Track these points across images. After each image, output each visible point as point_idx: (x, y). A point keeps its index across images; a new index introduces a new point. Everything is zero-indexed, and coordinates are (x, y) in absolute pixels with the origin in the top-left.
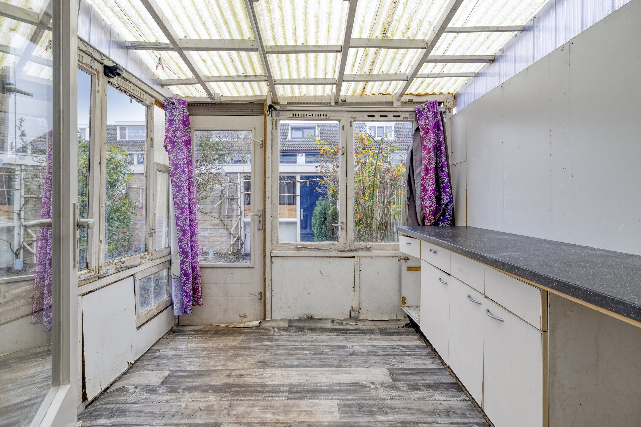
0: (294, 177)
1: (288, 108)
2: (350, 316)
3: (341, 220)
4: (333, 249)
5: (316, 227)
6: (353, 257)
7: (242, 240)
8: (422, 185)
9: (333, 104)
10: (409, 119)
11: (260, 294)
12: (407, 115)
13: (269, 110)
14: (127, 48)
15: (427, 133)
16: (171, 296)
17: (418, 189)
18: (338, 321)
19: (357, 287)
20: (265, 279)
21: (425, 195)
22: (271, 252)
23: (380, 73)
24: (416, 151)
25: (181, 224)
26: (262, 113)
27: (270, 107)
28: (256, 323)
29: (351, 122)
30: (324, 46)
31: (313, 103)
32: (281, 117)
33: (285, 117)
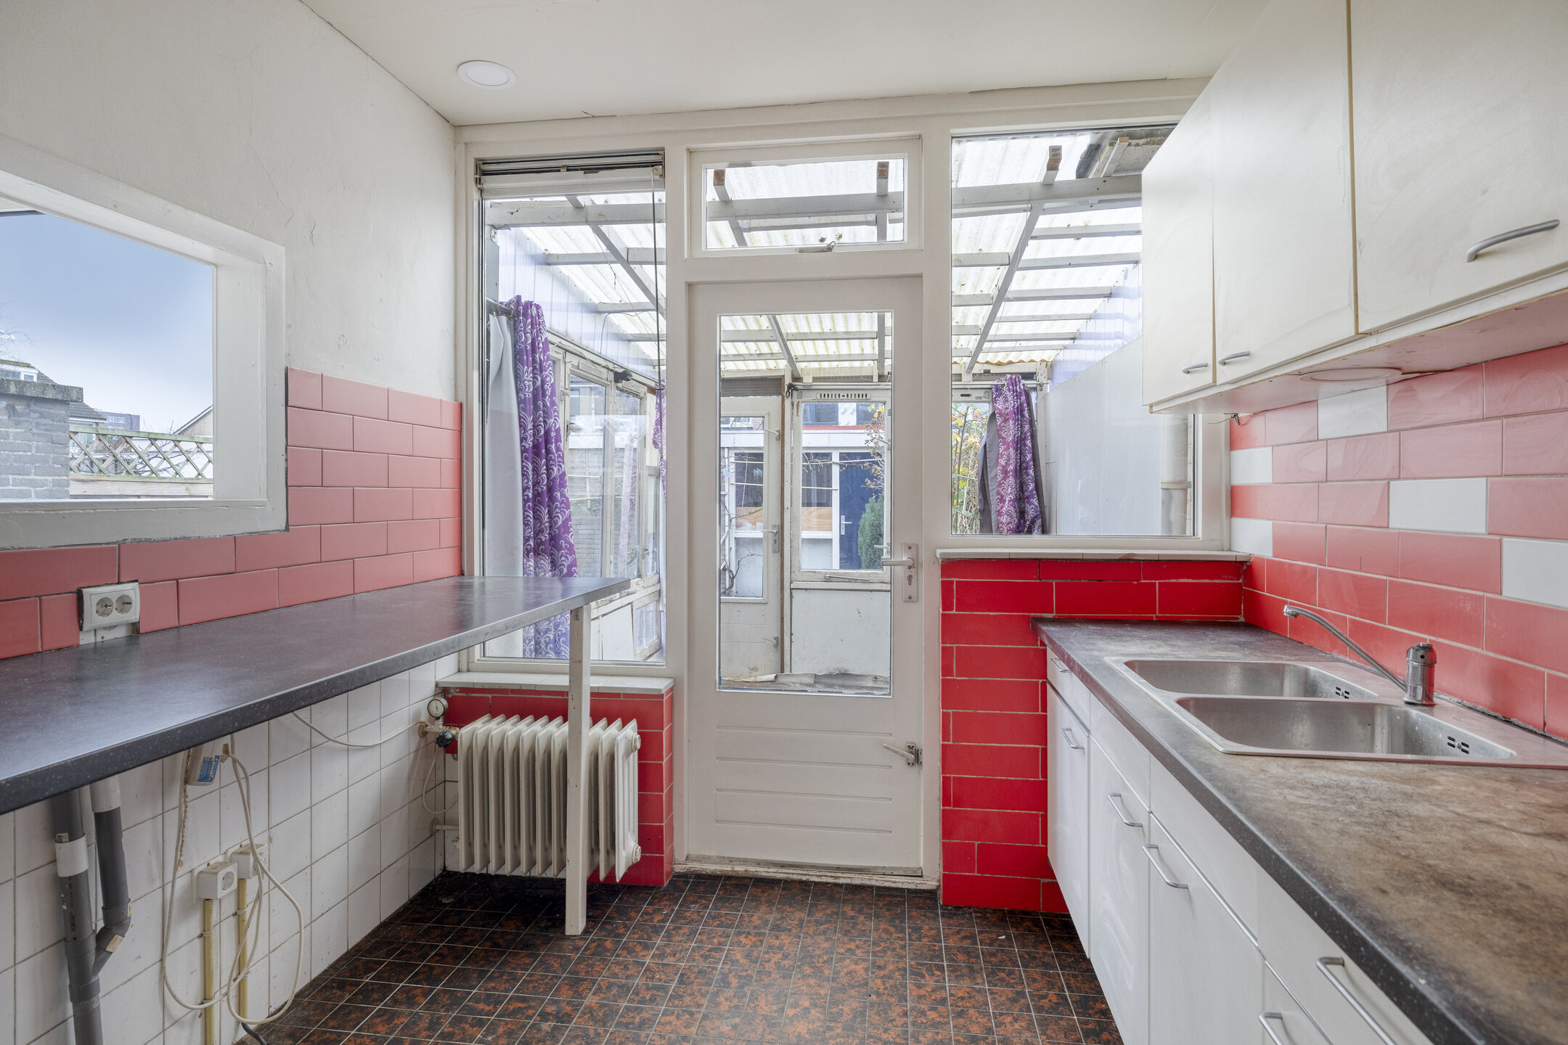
0: (828, 456)
1: (813, 387)
4: (874, 580)
5: (864, 550)
7: (731, 572)
8: (998, 493)
9: (875, 379)
10: (983, 399)
11: (776, 639)
12: (981, 393)
13: (788, 391)
14: (629, 341)
15: (1006, 420)
16: (660, 638)
17: (993, 498)
18: (882, 679)
20: (782, 618)
21: (1002, 508)
22: (791, 583)
24: (990, 446)
26: (779, 393)
27: (790, 386)
28: (772, 677)
30: (856, 332)
31: (848, 377)
32: (804, 399)
33: (810, 399)
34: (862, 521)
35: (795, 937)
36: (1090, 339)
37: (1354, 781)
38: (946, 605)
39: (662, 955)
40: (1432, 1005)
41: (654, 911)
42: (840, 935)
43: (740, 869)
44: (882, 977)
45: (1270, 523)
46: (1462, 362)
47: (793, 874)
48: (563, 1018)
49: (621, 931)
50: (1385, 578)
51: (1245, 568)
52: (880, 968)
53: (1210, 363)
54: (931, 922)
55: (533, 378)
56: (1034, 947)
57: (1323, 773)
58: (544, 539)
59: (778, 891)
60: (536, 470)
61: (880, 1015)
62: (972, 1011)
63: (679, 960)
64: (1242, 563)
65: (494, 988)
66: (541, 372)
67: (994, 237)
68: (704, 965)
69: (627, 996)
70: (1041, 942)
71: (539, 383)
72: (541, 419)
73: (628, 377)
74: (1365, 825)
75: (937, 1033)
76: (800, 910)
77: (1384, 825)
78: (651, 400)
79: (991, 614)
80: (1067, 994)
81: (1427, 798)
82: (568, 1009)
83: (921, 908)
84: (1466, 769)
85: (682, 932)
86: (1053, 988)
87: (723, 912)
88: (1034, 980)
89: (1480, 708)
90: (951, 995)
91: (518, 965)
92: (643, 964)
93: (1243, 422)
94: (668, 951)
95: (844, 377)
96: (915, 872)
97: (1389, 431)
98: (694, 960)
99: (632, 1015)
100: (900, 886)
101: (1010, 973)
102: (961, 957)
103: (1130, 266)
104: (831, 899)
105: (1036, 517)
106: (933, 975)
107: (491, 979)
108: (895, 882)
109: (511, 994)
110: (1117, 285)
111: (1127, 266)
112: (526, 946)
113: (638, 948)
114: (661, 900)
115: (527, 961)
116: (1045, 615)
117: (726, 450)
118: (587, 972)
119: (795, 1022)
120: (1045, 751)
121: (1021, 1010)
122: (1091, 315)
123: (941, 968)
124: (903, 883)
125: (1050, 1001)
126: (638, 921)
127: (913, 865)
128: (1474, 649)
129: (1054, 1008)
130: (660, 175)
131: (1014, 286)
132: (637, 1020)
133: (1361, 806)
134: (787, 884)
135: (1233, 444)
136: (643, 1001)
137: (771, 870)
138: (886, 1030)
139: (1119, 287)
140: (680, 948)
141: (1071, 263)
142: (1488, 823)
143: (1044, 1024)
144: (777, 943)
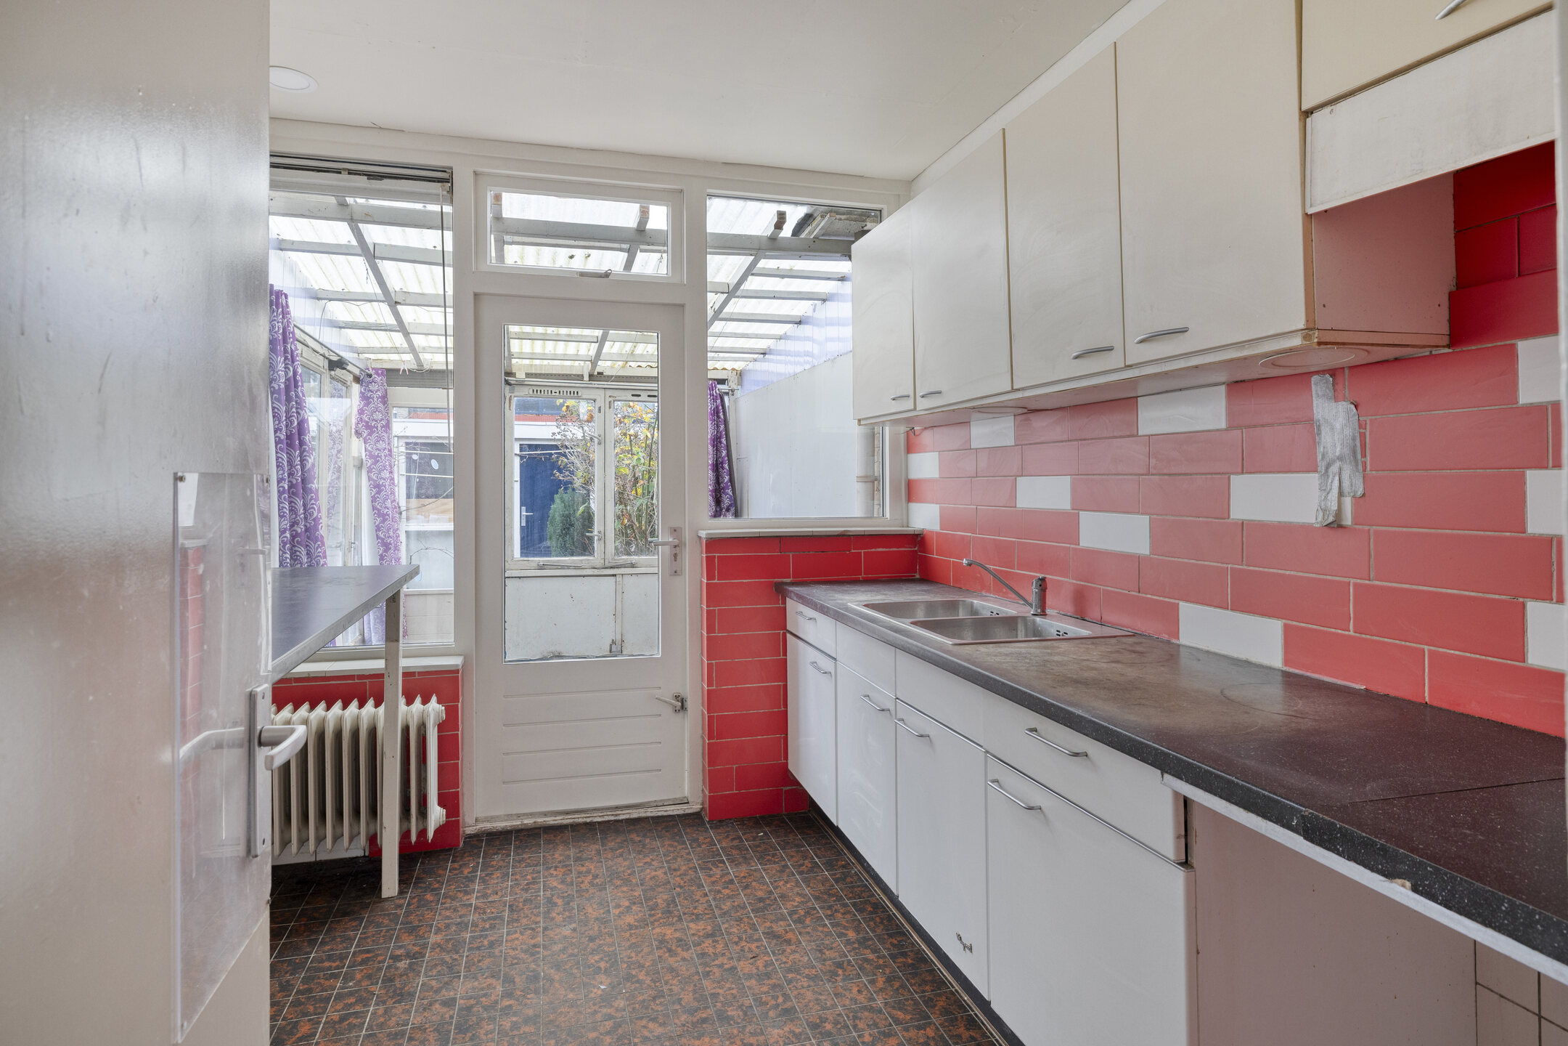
1: (526, 383)
2: (611, 651)
3: (598, 528)
4: (587, 566)
6: (614, 575)
9: (586, 378)
14: (340, 328)
19: (619, 614)
22: (505, 572)
23: (645, 353)
25: (382, 536)
29: (610, 402)
30: (577, 336)
31: (559, 375)
32: (516, 394)
33: (522, 394)
34: (551, 511)
35: (598, 862)
36: (780, 355)
37: (1023, 651)
38: (710, 576)
39: (485, 896)
40: (1085, 718)
41: (461, 866)
42: (635, 855)
43: (529, 821)
44: (680, 875)
45: (938, 506)
46: (1058, 406)
47: (578, 818)
48: (416, 957)
49: (437, 886)
50: (1014, 540)
51: (919, 539)
52: (675, 870)
53: (912, 395)
54: (704, 834)
55: (285, 368)
56: (786, 836)
57: (1007, 649)
58: (299, 531)
59: (568, 834)
60: (290, 463)
61: (687, 899)
62: (754, 884)
63: (502, 896)
64: (917, 535)
65: (332, 950)
66: (293, 362)
67: (718, 270)
68: (528, 895)
69: (467, 929)
70: (790, 832)
71: (291, 374)
72: (294, 410)
73: (344, 366)
74: (1036, 666)
75: (734, 902)
76: (594, 844)
77: (1045, 665)
78: (356, 388)
79: (744, 581)
80: (817, 860)
81: (1059, 654)
82: (417, 949)
83: (693, 826)
84: (1071, 641)
85: (495, 876)
86: (806, 859)
87: (525, 856)
88: (792, 857)
89: (1069, 614)
90: (736, 877)
91: (346, 928)
92: (471, 905)
93: (917, 433)
94: (489, 892)
95: (555, 375)
96: (682, 800)
97: (1016, 445)
98: (516, 894)
99: (479, 941)
100: (671, 813)
101: (773, 856)
102: (734, 852)
103: (818, 303)
104: (617, 832)
105: (731, 505)
106: (718, 867)
107: (323, 943)
108: (666, 811)
109: (352, 950)
110: (806, 315)
111: (816, 302)
112: (345, 914)
113: (460, 895)
114: (462, 857)
115: (354, 924)
116: (785, 580)
117: (396, 439)
118: (420, 921)
119: (622, 917)
120: (785, 687)
121: (788, 876)
122: (781, 336)
123: (722, 862)
124: (673, 810)
125: (807, 867)
126: (449, 876)
127: (679, 795)
128: (1066, 580)
129: (811, 870)
130: (448, 192)
131: (728, 309)
132: (486, 942)
133: (1031, 659)
134: (574, 827)
135: (910, 449)
136: (484, 929)
137: (558, 818)
138: (695, 908)
139: (807, 316)
140: (499, 888)
141: (775, 296)
142: (1088, 660)
143: (807, 881)
144: (584, 869)
